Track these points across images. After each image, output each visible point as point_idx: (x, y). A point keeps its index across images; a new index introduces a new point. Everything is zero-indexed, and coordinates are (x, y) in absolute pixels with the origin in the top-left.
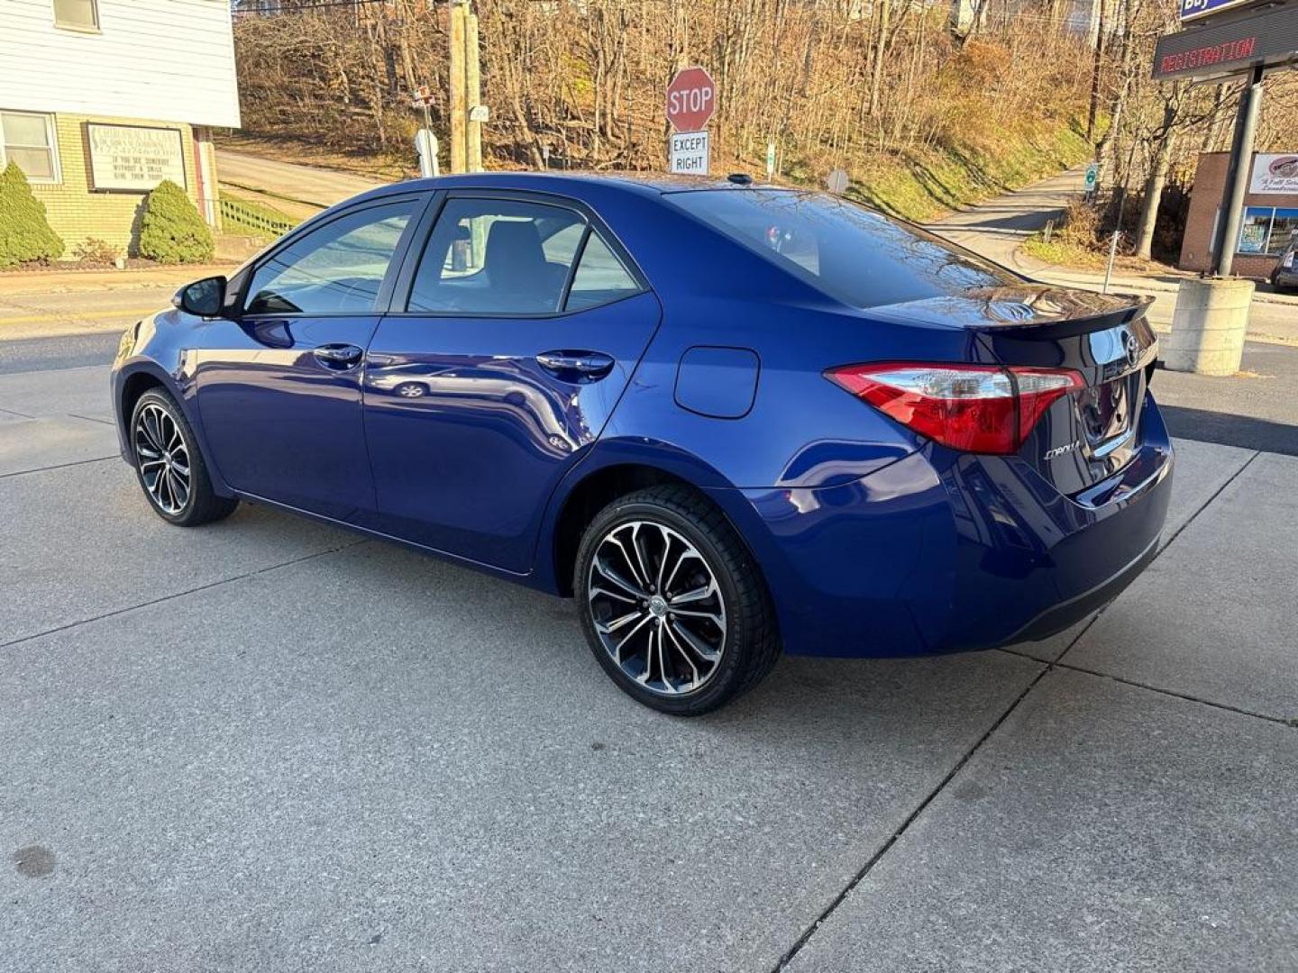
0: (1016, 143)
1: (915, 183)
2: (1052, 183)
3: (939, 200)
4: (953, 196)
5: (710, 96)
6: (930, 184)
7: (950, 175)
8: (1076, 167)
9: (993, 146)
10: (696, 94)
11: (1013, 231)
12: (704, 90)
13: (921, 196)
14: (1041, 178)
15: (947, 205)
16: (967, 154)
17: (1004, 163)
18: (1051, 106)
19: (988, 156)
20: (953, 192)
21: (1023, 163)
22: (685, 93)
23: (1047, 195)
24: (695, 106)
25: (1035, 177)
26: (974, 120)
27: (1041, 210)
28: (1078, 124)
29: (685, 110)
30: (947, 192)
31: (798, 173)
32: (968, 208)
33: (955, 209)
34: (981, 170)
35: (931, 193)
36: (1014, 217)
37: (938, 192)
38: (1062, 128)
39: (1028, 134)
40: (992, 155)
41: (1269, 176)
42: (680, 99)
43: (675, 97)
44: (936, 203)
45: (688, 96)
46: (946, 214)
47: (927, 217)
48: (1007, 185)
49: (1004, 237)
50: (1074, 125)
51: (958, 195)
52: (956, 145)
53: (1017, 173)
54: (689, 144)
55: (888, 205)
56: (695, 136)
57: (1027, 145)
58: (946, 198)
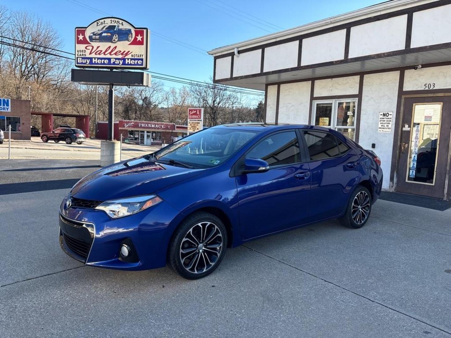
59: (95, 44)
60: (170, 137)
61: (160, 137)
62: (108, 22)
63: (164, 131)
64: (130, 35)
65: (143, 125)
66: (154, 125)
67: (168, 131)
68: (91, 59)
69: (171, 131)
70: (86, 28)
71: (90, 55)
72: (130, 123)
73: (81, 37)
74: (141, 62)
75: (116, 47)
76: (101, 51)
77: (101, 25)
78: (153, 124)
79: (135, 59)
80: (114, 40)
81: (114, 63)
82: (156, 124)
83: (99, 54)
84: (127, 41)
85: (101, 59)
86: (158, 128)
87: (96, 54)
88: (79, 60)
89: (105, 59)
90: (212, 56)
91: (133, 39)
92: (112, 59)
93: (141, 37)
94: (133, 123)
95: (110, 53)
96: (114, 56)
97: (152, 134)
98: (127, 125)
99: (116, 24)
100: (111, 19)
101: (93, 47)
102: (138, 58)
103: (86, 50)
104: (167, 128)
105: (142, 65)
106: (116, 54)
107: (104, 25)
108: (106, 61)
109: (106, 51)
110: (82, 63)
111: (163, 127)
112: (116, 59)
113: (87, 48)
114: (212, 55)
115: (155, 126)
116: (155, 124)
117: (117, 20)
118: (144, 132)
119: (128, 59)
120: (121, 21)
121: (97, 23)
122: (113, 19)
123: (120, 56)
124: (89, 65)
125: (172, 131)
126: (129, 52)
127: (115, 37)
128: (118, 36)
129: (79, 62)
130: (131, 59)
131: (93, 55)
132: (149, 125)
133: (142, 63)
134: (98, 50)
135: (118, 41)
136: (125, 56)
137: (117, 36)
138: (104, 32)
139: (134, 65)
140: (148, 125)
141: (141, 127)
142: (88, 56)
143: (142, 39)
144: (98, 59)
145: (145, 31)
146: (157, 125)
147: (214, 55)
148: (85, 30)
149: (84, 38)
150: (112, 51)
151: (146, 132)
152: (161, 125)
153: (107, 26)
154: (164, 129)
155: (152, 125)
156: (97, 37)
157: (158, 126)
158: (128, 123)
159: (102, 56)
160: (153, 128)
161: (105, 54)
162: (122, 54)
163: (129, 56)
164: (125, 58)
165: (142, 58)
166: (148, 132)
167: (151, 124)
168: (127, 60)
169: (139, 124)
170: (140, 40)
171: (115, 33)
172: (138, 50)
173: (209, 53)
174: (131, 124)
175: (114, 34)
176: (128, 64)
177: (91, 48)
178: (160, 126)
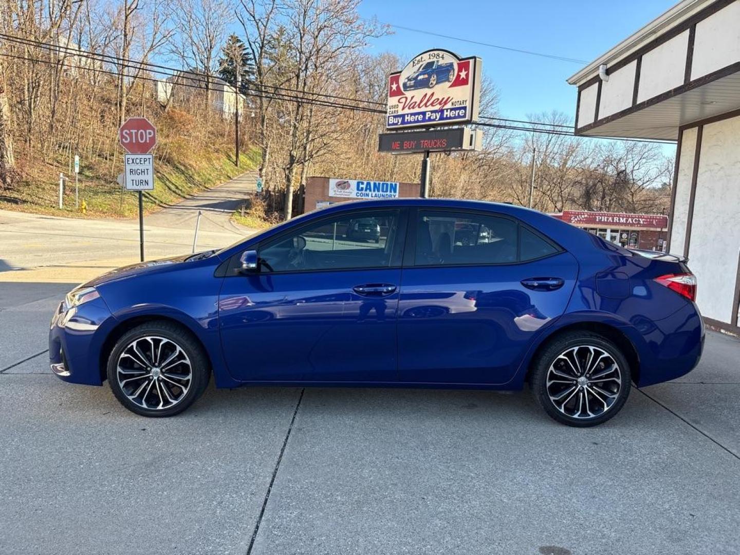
0: (204, 164)
1: (160, 182)
2: (228, 185)
3: (174, 192)
4: (181, 190)
5: (152, 134)
6: (167, 182)
7: (176, 179)
8: (236, 178)
9: (195, 165)
10: (142, 133)
11: (222, 210)
12: (148, 131)
13: (165, 190)
14: (221, 183)
15: (179, 195)
16: (183, 168)
17: (201, 174)
18: (217, 146)
19: (193, 170)
20: (180, 188)
21: (210, 175)
22: (134, 131)
23: (228, 192)
24: (142, 139)
25: (218, 182)
26: (182, 150)
27: (230, 199)
28: (230, 157)
29: (134, 141)
30: (177, 188)
31: (87, 173)
32: (190, 197)
33: (184, 197)
34: (191, 177)
35: (169, 189)
36: (219, 203)
37: (173, 187)
38: (224, 158)
39: (209, 160)
40: (195, 169)
41: (336, 189)
42: (130, 135)
43: (126, 133)
44: (173, 194)
45: (136, 134)
46: (180, 200)
47: (171, 201)
48: (206, 185)
49: (219, 213)
50: (229, 157)
51: (183, 190)
52: (176, 163)
53: (209, 179)
54: (138, 161)
55: (149, 194)
56: (143, 156)
57: (210, 166)
58: (177, 191)
59: (409, 94)
60: (657, 241)
61: (636, 240)
62: (426, 59)
63: (645, 229)
64: (452, 73)
65: (604, 219)
66: (625, 219)
67: (652, 229)
68: (403, 116)
69: (659, 230)
70: (401, 72)
71: (404, 111)
72: (581, 215)
73: (394, 87)
74: (464, 111)
75: (433, 94)
76: (416, 102)
77: (418, 64)
78: (623, 217)
79: (455, 109)
80: (432, 84)
81: (430, 119)
82: (629, 217)
83: (413, 108)
84: (447, 83)
85: (414, 114)
86: (632, 225)
87: (409, 108)
88: (390, 120)
89: (418, 114)
90: (575, 86)
91: (455, 78)
92: (427, 113)
93: (466, 72)
94: (586, 216)
95: (426, 105)
96: (431, 108)
97: (621, 235)
98: (576, 219)
99: (435, 59)
100: (428, 53)
101: (406, 98)
102: (460, 106)
103: (399, 104)
104: (650, 224)
105: (464, 116)
106: (432, 104)
107: (421, 63)
108: (420, 117)
109: (421, 102)
110: (394, 124)
111: (642, 223)
112: (432, 112)
113: (401, 101)
114: (575, 83)
115: (627, 220)
116: (626, 217)
117: (436, 52)
118: (605, 230)
119: (447, 110)
120: (441, 53)
121: (414, 63)
122: (431, 53)
123: (437, 107)
124: (401, 126)
125: (662, 229)
126: (449, 98)
127: (433, 79)
128: (437, 76)
129: (390, 123)
130: (452, 109)
131: (407, 111)
132: (615, 218)
133: (465, 114)
134: (413, 101)
135: (436, 84)
136: (443, 106)
137: (435, 76)
138: (420, 74)
139: (455, 118)
140: (613, 219)
141: (600, 222)
142: (400, 112)
143: (467, 75)
144: (412, 114)
145: (472, 61)
146: (630, 219)
147: (578, 85)
148: (399, 76)
149: (398, 87)
150: (428, 101)
151: (609, 231)
152: (638, 218)
153: (424, 63)
154: (644, 226)
155: (621, 219)
156: (412, 83)
157: (632, 221)
158: (578, 215)
159: (417, 110)
160: (622, 224)
161: (419, 107)
162: (440, 103)
163: (449, 106)
164: (444, 108)
165: (464, 105)
166: (612, 231)
167: (619, 217)
168: (445, 111)
169: (597, 217)
170: (465, 77)
171: (433, 72)
172: (460, 94)
173: (569, 81)
174: (583, 216)
175: (433, 74)
176: (447, 118)
177: (403, 100)
178: (636, 221)
